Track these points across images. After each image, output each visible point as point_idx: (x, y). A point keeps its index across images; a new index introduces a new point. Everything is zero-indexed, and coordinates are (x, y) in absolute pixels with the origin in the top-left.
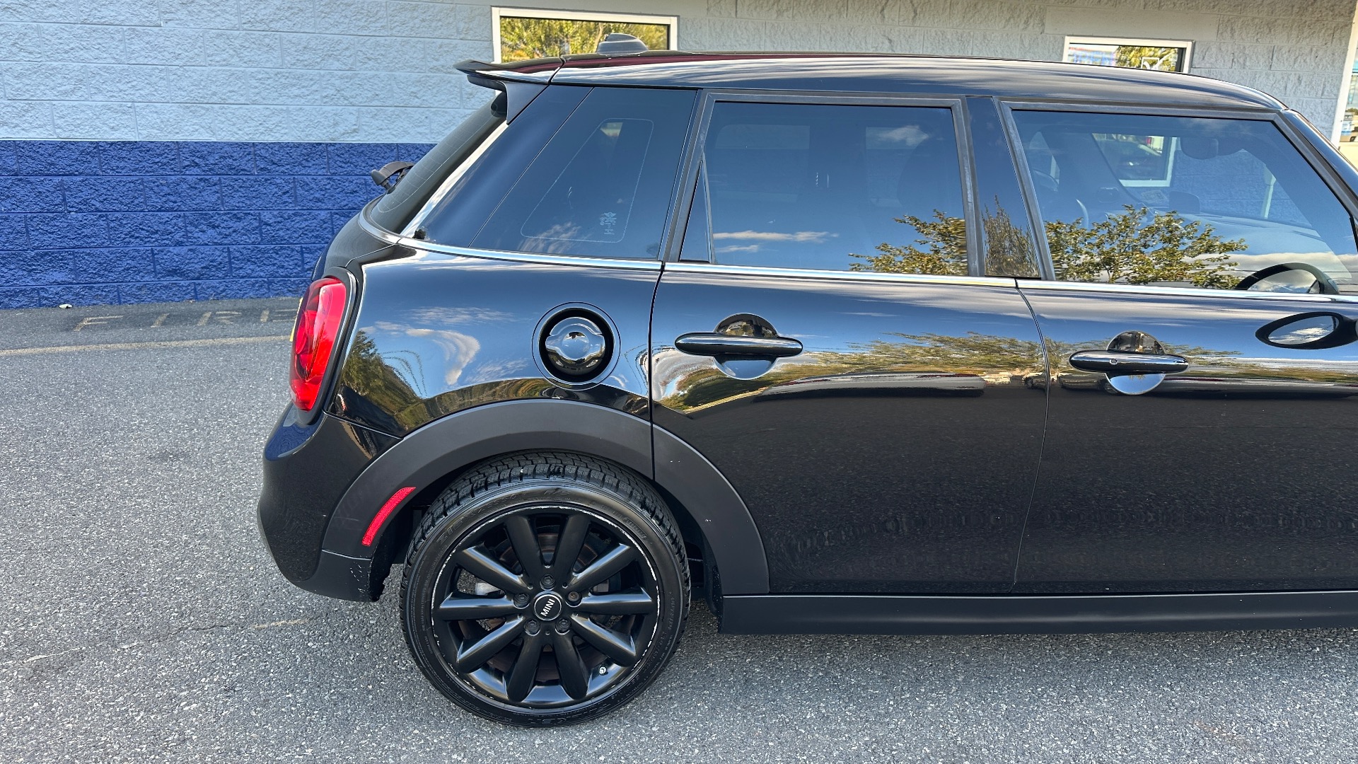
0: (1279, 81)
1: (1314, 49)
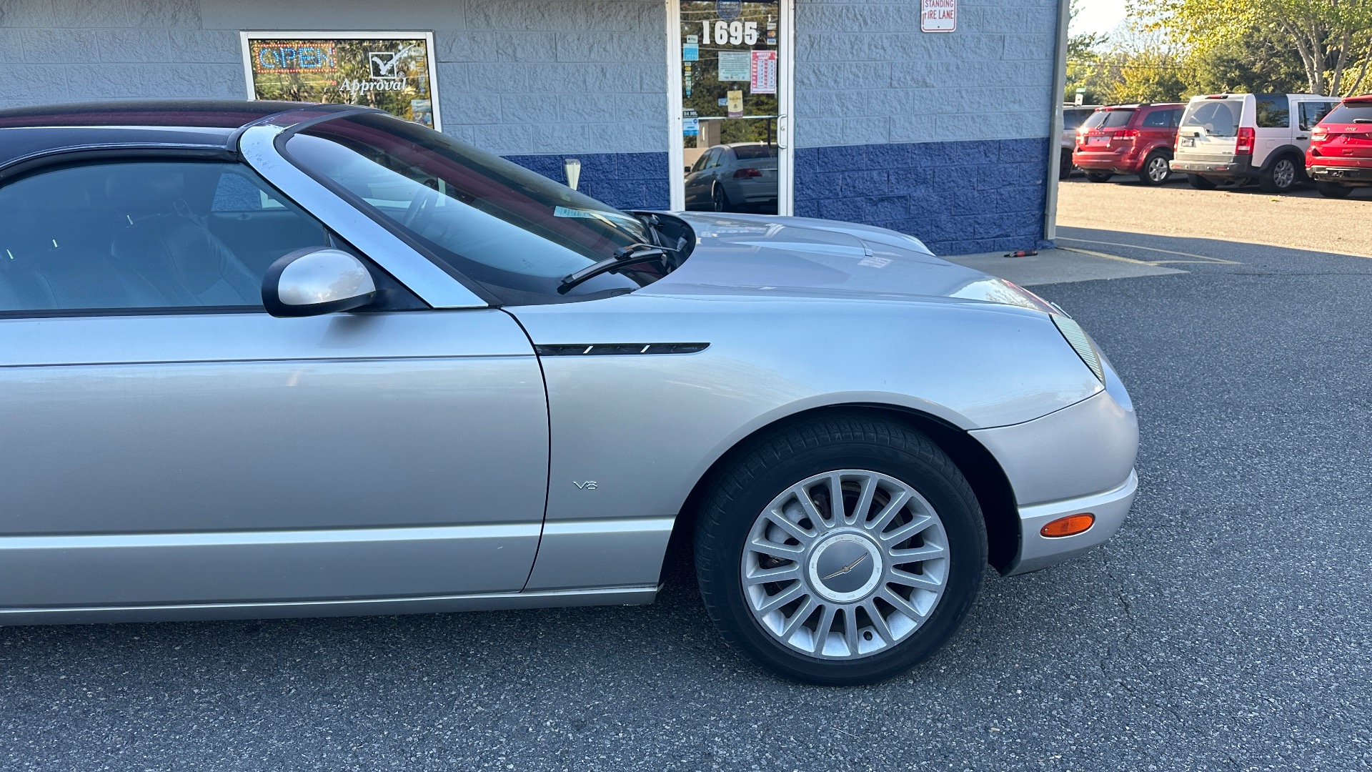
0: (573, 75)
1: (616, 36)
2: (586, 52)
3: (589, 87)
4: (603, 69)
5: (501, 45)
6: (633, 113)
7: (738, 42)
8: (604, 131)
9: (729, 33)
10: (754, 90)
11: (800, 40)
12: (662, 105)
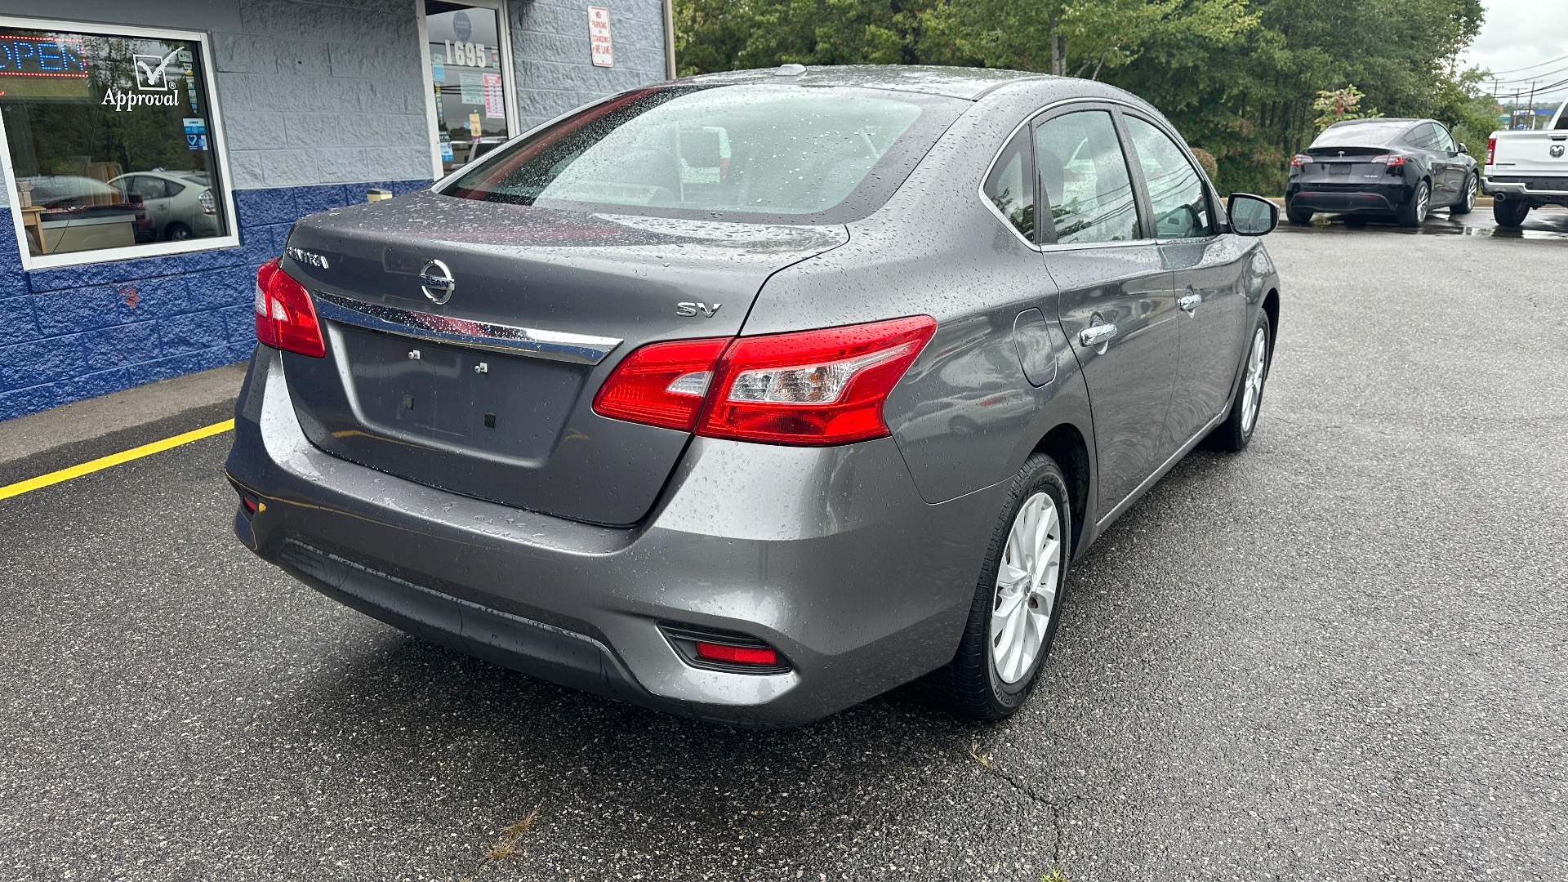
2: (357, 64)
3: (363, 107)
4: (372, 86)
5: (278, 54)
6: (402, 136)
7: (472, 64)
8: (379, 155)
9: (466, 56)
10: (489, 115)
11: (518, 66)
12: (423, 127)
